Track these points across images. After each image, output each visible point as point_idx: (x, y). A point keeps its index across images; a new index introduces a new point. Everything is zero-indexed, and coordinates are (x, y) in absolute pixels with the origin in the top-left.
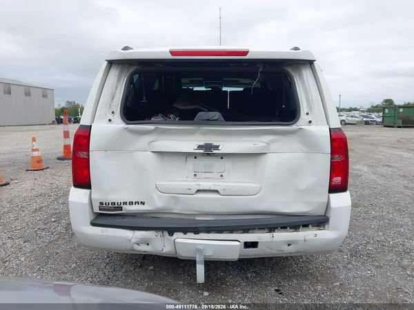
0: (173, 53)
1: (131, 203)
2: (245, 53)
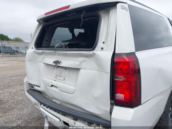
0: (46, 14)
1: (36, 86)
2: (68, 7)
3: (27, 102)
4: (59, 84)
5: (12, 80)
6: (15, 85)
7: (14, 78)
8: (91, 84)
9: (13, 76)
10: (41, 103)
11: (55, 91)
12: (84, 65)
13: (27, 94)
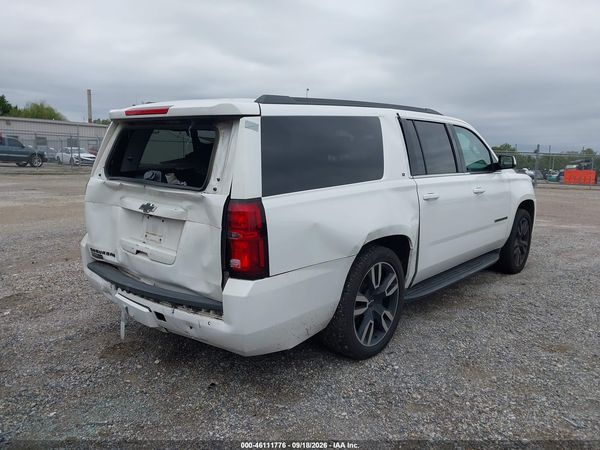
0: (127, 113)
1: (108, 254)
2: (165, 111)
3: (85, 298)
4: (150, 247)
5: (40, 248)
6: (51, 261)
7: (44, 243)
8: (199, 245)
9: (39, 238)
10: (118, 286)
11: (144, 262)
12: (191, 215)
13: (88, 272)
